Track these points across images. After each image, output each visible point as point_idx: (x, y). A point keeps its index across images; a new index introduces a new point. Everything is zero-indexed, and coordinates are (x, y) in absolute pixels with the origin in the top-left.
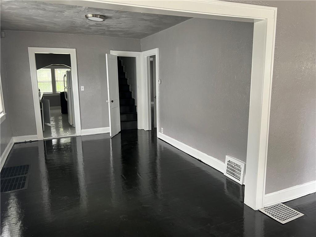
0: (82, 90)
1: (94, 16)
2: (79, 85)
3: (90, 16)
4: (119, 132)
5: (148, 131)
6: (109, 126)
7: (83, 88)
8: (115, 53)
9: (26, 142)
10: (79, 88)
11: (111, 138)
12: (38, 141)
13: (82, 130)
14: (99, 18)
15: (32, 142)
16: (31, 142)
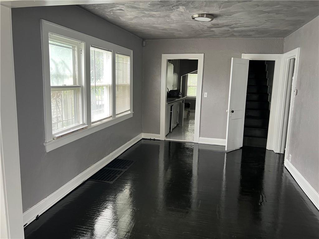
0: (205, 97)
1: (200, 16)
2: (203, 91)
3: (196, 16)
4: (241, 148)
5: (278, 153)
6: (226, 139)
7: (207, 95)
8: (248, 57)
9: (150, 139)
10: (203, 94)
11: (226, 153)
12: (160, 140)
13: (200, 138)
14: (206, 17)
15: (156, 141)
16: (154, 140)
